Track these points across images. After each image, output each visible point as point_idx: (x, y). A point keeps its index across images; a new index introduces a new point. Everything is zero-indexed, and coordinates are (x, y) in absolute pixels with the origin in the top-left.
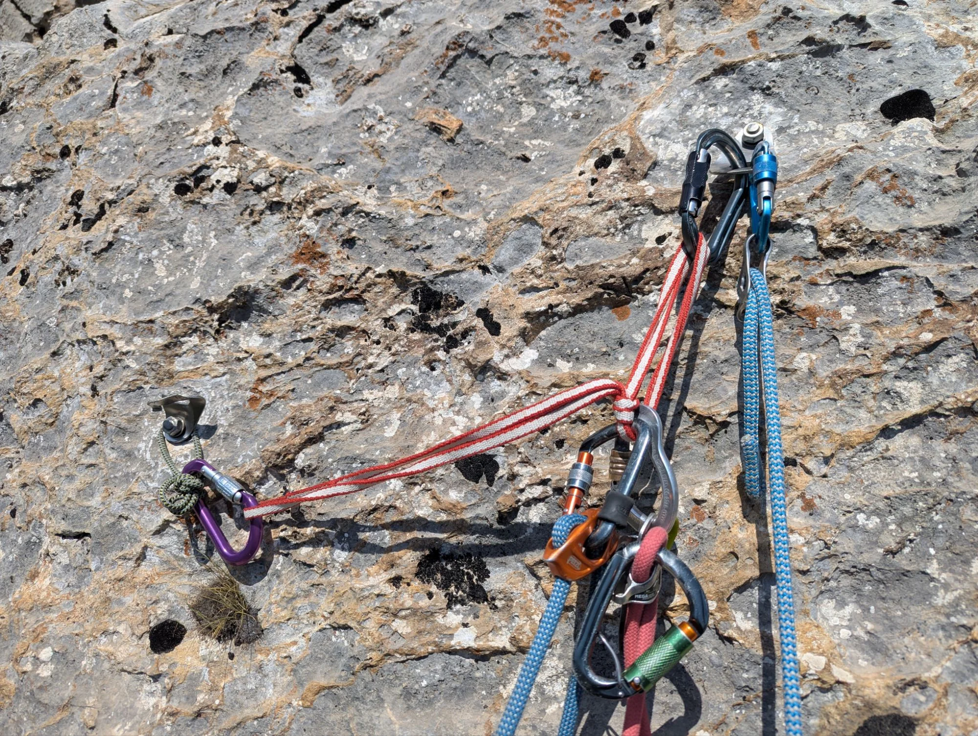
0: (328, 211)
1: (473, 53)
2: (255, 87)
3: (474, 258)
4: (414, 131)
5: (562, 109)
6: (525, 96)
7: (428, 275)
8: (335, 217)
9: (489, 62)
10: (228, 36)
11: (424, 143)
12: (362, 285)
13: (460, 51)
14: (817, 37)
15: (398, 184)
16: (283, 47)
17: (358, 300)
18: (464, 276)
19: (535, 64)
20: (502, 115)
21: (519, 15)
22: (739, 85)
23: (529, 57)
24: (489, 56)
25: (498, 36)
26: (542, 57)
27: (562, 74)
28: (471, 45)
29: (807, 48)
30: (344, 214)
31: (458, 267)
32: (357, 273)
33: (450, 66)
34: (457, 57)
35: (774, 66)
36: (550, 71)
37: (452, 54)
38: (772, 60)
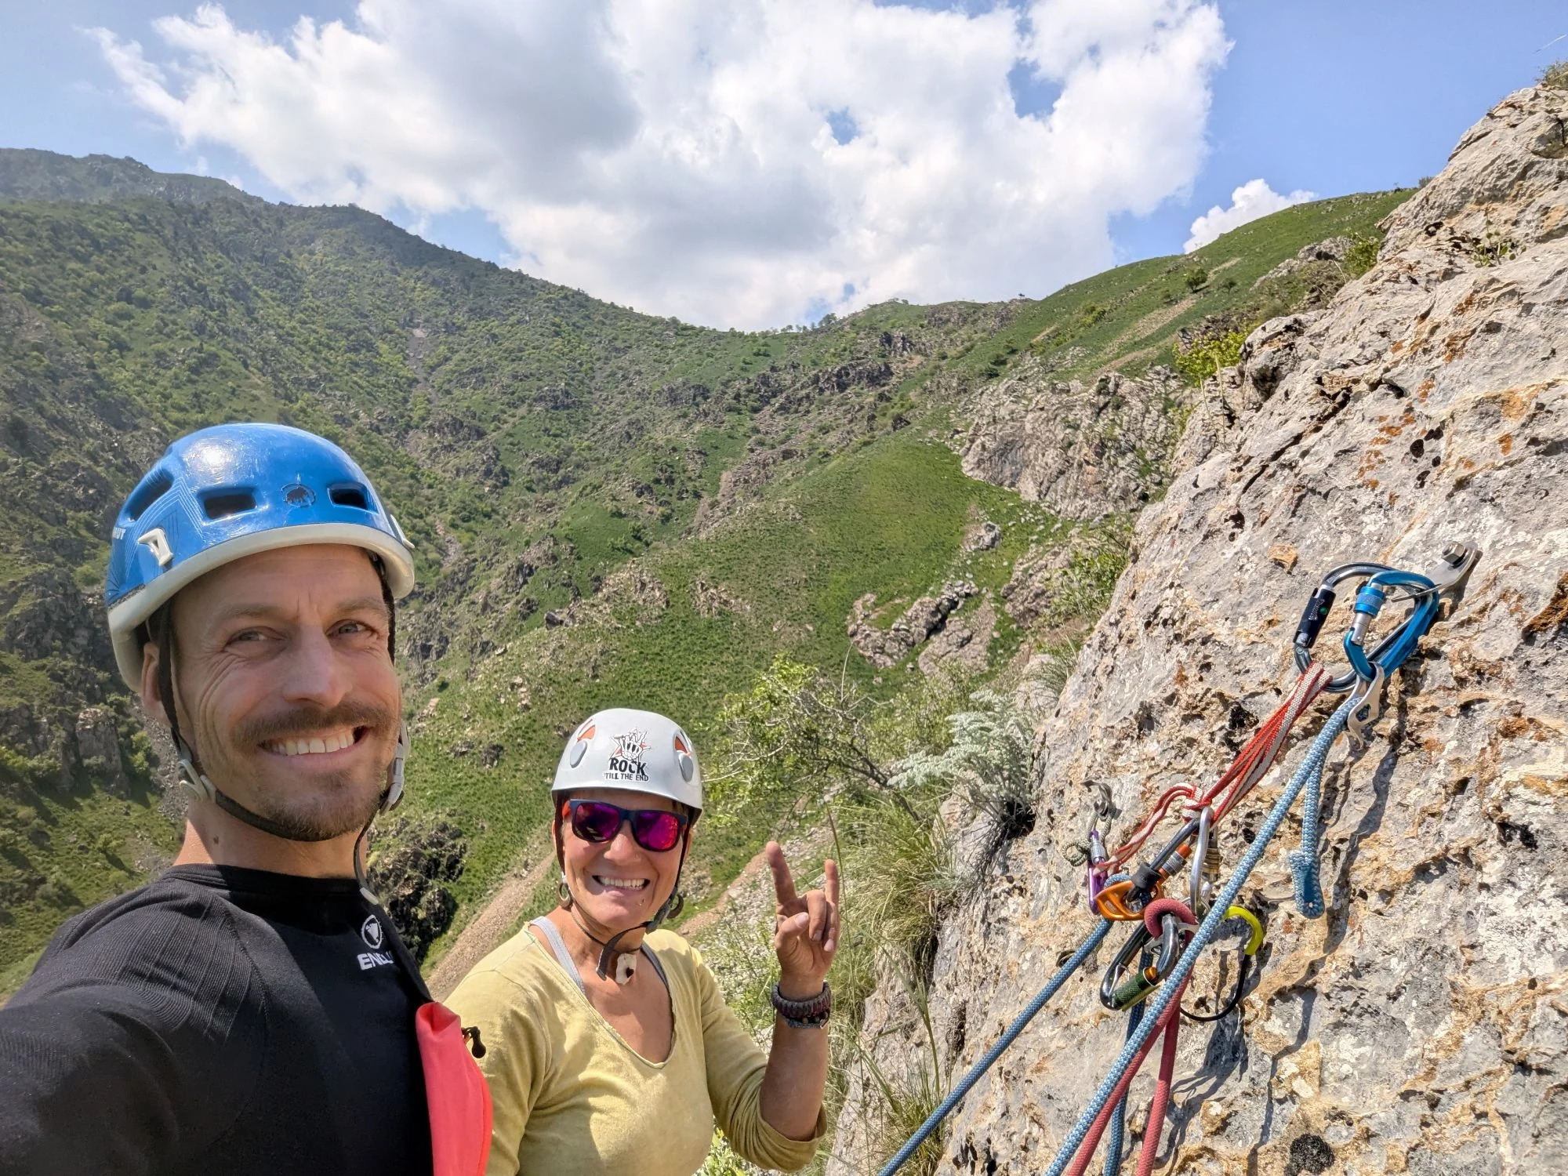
0: (1193, 641)
1: (1313, 491)
2: (1206, 537)
3: (1271, 681)
4: (1266, 567)
5: (1370, 534)
6: (1346, 524)
7: (1241, 696)
8: (1196, 646)
9: (1326, 496)
10: (1207, 496)
11: (1269, 577)
12: (1203, 704)
13: (1304, 491)
14: (1540, 437)
15: (1244, 615)
16: (1232, 500)
17: (1200, 716)
18: (1265, 697)
19: (1354, 493)
20: (1328, 545)
21: (1345, 452)
22: (1473, 498)
23: (1350, 488)
24: (1324, 492)
25: (1331, 473)
26: (1359, 487)
27: (1372, 499)
28: (1310, 485)
29: (1533, 449)
30: (1204, 643)
31: (1260, 689)
32: (1201, 693)
33: (1298, 505)
34: (1303, 496)
35: (1500, 474)
36: (1365, 498)
37: (1297, 495)
38: (1500, 468)
